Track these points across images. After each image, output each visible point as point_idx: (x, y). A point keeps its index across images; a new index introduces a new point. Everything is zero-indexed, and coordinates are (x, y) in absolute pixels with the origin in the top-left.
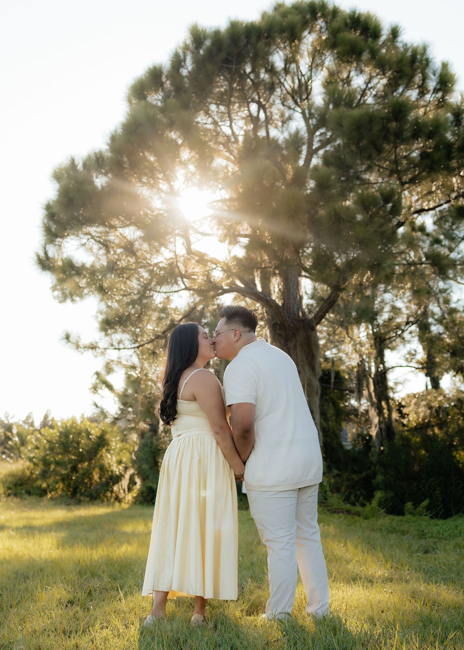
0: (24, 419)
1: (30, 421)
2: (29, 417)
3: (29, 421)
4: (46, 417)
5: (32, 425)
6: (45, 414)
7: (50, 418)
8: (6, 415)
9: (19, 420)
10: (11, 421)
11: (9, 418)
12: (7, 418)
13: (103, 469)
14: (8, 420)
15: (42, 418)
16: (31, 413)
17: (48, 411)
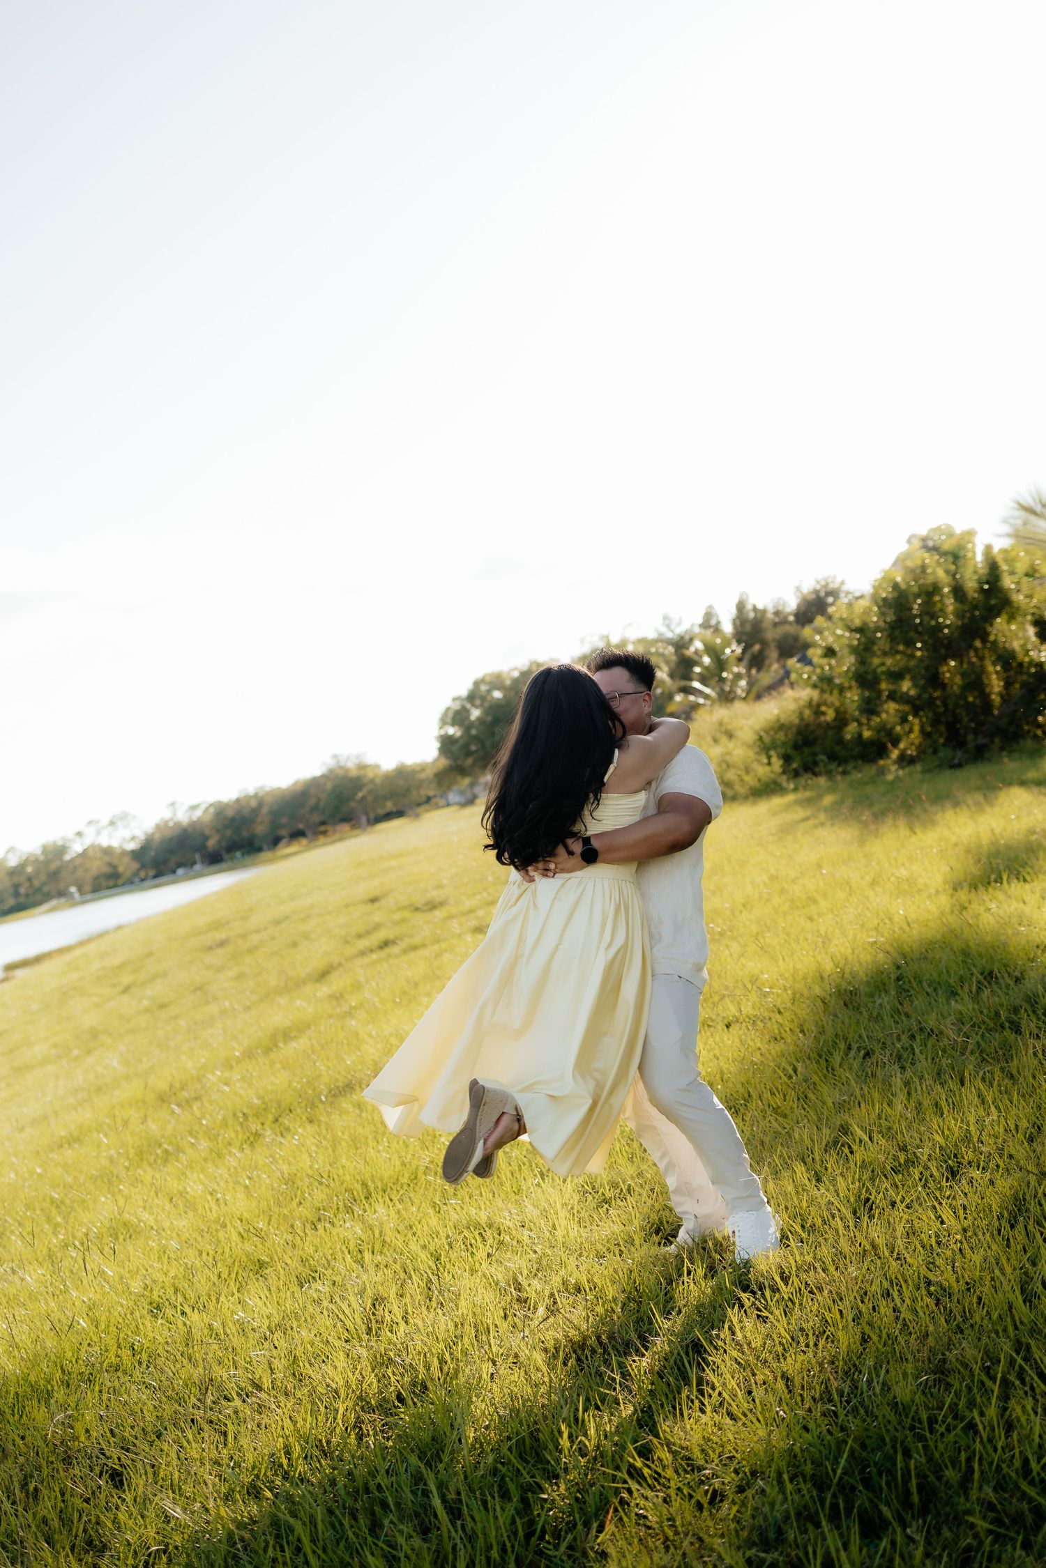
0: (700, 621)
1: (713, 622)
2: (708, 615)
3: (709, 623)
4: (741, 607)
5: (717, 630)
6: (736, 601)
7: (749, 607)
8: (667, 622)
9: (692, 625)
10: (680, 630)
11: (673, 627)
12: (668, 626)
13: (1007, 659)
14: (672, 631)
15: (734, 611)
16: (710, 607)
17: (741, 597)
